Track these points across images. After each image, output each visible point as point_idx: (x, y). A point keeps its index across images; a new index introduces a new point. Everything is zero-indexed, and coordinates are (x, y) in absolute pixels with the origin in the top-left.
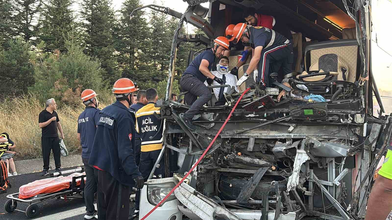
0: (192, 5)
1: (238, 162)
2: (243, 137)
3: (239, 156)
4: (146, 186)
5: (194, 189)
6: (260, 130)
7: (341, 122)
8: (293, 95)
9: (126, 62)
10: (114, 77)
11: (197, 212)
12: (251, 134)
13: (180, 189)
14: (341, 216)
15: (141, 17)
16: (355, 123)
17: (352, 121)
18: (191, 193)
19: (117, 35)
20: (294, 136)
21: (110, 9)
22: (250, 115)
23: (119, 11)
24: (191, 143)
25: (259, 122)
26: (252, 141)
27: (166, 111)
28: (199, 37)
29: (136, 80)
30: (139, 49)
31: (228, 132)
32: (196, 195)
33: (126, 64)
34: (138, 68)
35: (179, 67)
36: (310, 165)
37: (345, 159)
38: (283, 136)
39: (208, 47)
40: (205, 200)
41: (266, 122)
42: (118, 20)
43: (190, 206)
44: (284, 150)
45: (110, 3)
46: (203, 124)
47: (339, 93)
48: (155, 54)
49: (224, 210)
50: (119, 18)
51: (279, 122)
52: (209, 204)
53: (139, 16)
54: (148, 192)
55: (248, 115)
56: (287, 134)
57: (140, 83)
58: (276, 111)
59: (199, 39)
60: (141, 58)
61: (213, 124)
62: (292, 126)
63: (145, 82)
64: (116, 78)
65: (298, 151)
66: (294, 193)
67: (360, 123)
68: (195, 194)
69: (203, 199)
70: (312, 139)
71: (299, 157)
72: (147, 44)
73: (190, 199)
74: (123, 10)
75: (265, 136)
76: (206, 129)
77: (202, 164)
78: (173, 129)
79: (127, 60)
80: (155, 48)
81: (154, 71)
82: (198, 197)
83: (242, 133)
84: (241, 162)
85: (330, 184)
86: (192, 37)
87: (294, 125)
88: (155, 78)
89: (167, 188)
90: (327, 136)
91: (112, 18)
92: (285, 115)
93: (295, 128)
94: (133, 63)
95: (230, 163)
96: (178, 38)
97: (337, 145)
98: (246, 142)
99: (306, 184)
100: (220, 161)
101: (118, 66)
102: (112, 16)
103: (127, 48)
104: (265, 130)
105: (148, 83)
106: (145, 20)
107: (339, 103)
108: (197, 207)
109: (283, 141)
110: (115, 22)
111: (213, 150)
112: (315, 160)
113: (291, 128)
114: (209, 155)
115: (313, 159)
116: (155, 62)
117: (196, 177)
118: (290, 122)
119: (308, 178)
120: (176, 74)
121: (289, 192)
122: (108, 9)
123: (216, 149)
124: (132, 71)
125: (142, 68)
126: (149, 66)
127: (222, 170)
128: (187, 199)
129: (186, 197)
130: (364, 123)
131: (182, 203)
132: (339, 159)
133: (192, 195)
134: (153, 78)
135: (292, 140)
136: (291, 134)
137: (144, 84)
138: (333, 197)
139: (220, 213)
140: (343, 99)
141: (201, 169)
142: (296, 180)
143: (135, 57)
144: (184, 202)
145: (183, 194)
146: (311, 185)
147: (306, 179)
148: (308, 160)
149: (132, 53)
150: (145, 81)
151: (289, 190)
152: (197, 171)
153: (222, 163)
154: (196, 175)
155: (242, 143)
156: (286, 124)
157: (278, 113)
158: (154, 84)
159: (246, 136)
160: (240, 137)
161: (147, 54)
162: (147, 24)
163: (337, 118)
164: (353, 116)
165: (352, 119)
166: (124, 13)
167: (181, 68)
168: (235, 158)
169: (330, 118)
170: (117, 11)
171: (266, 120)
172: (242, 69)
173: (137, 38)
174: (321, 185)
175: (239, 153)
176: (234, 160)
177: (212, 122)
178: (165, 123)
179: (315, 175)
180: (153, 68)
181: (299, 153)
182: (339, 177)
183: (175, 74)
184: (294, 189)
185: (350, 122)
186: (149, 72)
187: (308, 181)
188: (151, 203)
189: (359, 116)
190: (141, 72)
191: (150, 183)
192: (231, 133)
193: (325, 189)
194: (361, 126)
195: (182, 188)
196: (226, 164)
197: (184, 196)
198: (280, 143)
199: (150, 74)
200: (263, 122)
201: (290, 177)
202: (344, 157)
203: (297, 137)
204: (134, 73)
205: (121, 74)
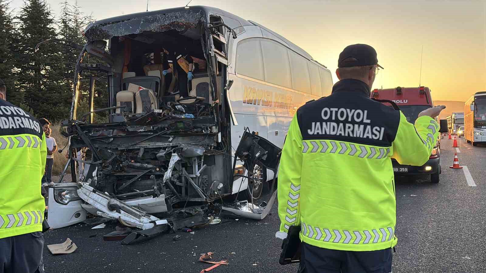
0: (91, 41)
1: (131, 168)
2: (135, 148)
3: (133, 162)
4: (53, 189)
5: (93, 188)
6: (149, 142)
7: (203, 133)
8: (173, 115)
9: (30, 81)
10: (14, 100)
11: (95, 205)
12: (142, 146)
13: (82, 190)
14: (201, 198)
15: (48, 26)
16: (212, 133)
17: (210, 131)
18: (91, 191)
19: (16, 47)
20: (172, 144)
21: (5, 15)
22: (141, 130)
23: (18, 18)
24: (92, 155)
25: (148, 135)
26: (142, 150)
27: (72, 129)
28: (99, 66)
29: (43, 104)
30: (46, 65)
31: (124, 145)
32: (95, 193)
33: (30, 84)
34: (46, 88)
35: (99, 87)
36: (182, 165)
37: (203, 157)
38: (165, 145)
39: (109, 74)
40: (102, 195)
41: (152, 135)
42: (16, 29)
43: (90, 201)
44: (164, 154)
45: (5, 7)
46: (103, 140)
47: (202, 111)
48: (68, 71)
49: (116, 201)
50: (18, 26)
51: (162, 134)
52: (105, 198)
53: (45, 25)
54: (55, 193)
55: (139, 130)
56: (167, 144)
57: (49, 107)
58: (160, 126)
59: (100, 67)
60: (50, 76)
61: (112, 139)
62: (171, 137)
63: (56, 106)
64: (17, 101)
65: (173, 154)
66: (168, 183)
67: (215, 133)
68: (94, 191)
69: (101, 194)
70: (182, 145)
71: (173, 159)
72: (58, 59)
73: (90, 196)
74: (24, 17)
75: (152, 146)
76: (106, 143)
77: (101, 171)
78: (78, 144)
79: (31, 79)
80: (67, 64)
81: (67, 92)
82: (96, 194)
83: (135, 145)
84: (134, 167)
85: (194, 176)
86: (93, 66)
87: (173, 136)
88: (68, 101)
89: (71, 190)
90: (195, 143)
91: (9, 25)
92: (166, 129)
93: (174, 138)
94: (40, 82)
95: (125, 169)
96: (80, 67)
97: (197, 148)
98: (137, 152)
99: (179, 178)
100: (117, 168)
101: (19, 86)
102: (8, 24)
103: (31, 64)
104: (153, 142)
105: (60, 107)
106: (53, 30)
107: (201, 118)
108: (96, 201)
109: (165, 148)
110: (13, 32)
111: (111, 160)
112: (185, 161)
113: (171, 139)
114: (107, 163)
115: (183, 159)
116: (68, 81)
117: (96, 181)
118: (170, 134)
119: (180, 174)
120: (97, 95)
121: (165, 183)
122: (3, 14)
123: (113, 159)
124: (38, 92)
125: (51, 89)
126: (61, 86)
127: (118, 174)
128: (88, 196)
129: (87, 195)
130: (219, 132)
131: (84, 200)
132: (199, 157)
133: (92, 192)
134: (66, 101)
135: (171, 147)
136: (170, 143)
137: (54, 108)
138: (196, 185)
139: (113, 203)
140: (204, 115)
141: (100, 174)
142: (169, 174)
143: (42, 75)
144: (85, 199)
145: (84, 194)
146: (183, 179)
147: (179, 174)
148: (179, 160)
149: (38, 70)
150: (55, 104)
151: (164, 182)
152: (97, 176)
153: (119, 169)
154: (96, 179)
155: (135, 153)
156: (167, 136)
157: (161, 128)
158: (68, 108)
159: (138, 147)
160: (133, 148)
161: (58, 71)
162: (57, 35)
163: (199, 130)
164: (211, 128)
165: (210, 130)
166: (25, 20)
167: (101, 88)
168: (128, 164)
169: (195, 130)
170: (14, 18)
171: (152, 133)
172: (139, 94)
173: (43, 52)
174: (190, 178)
175: (133, 161)
176: (127, 166)
177: (111, 137)
178: (71, 140)
179: (186, 172)
180: (65, 88)
181: (174, 156)
182: (200, 171)
183: (95, 95)
184: (168, 181)
185: (209, 132)
186: (60, 93)
187: (181, 176)
188: (58, 202)
189: (214, 127)
190: (49, 93)
191: (56, 186)
192: (126, 145)
193: (191, 180)
194: (216, 135)
195: (84, 189)
196: (122, 169)
197: (85, 194)
198: (163, 150)
199: (61, 96)
200: (150, 135)
201: (166, 173)
202: (202, 156)
203: (174, 145)
204: (40, 95)
205: (24, 96)
